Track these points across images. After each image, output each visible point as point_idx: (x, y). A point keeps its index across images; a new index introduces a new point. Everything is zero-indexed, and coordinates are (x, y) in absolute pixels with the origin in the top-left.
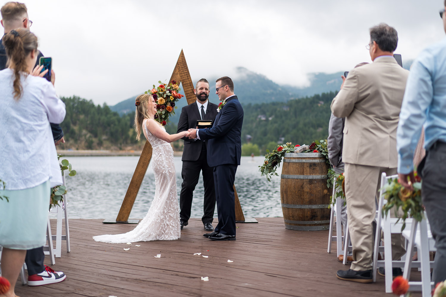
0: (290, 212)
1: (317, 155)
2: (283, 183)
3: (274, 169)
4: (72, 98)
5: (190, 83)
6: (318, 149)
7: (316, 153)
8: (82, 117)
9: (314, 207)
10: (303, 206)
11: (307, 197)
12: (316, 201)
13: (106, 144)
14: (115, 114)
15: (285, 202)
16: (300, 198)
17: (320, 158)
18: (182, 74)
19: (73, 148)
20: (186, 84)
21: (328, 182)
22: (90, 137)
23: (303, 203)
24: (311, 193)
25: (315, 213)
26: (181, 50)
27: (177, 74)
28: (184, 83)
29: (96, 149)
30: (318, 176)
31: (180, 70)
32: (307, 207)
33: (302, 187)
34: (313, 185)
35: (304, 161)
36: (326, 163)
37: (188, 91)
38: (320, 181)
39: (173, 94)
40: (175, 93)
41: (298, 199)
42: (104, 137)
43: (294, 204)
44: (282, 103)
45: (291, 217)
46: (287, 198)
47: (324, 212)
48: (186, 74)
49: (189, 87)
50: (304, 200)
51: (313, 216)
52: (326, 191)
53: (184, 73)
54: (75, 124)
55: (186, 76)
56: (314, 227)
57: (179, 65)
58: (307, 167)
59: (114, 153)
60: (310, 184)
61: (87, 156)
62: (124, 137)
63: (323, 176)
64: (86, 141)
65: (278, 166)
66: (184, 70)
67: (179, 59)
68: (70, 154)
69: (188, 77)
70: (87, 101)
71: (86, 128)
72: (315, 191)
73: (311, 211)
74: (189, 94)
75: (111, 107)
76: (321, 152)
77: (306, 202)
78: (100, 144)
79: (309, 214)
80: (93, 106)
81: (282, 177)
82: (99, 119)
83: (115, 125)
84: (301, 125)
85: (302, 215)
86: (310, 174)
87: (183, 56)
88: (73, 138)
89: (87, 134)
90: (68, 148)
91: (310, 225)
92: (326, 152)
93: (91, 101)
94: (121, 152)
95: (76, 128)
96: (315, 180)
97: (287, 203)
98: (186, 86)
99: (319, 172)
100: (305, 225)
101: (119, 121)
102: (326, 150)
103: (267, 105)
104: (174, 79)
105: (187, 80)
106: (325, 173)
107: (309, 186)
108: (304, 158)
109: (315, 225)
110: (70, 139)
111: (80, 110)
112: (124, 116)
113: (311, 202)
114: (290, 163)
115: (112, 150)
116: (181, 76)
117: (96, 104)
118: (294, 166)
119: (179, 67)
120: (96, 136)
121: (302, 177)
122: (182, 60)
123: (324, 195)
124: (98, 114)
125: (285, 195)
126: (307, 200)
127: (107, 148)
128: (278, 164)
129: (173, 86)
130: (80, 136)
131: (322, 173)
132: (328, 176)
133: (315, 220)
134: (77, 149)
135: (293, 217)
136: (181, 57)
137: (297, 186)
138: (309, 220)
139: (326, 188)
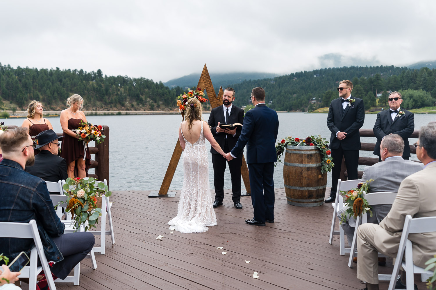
0: (292, 192)
1: (313, 148)
2: (285, 169)
3: (278, 157)
4: (140, 78)
5: (212, 90)
6: (314, 143)
7: (312, 146)
8: (147, 90)
9: (311, 189)
10: (302, 188)
11: (305, 181)
12: (312, 184)
13: (162, 106)
14: (167, 88)
15: (287, 184)
16: (300, 182)
17: (315, 150)
18: (206, 83)
19: (142, 110)
20: (209, 90)
21: (322, 169)
22: (152, 102)
23: (302, 186)
24: (308, 178)
25: (312, 193)
26: (205, 64)
27: (202, 83)
28: (208, 90)
29: (156, 110)
30: (314, 165)
31: (204, 80)
32: (305, 189)
33: (301, 173)
34: (310, 172)
35: (303, 152)
36: (320, 154)
37: (210, 96)
38: (315, 168)
39: (200, 99)
40: (200, 98)
41: (298, 183)
42: (161, 103)
43: (294, 186)
44: (270, 79)
45: (292, 195)
46: (289, 181)
47: (318, 192)
48: (209, 83)
49: (211, 93)
50: (303, 184)
51: (310, 195)
52: (320, 176)
53: (208, 82)
54: (142, 95)
55: (209, 84)
56: (311, 204)
57: (203, 76)
58: (305, 157)
59: (167, 112)
60: (308, 171)
61: (151, 114)
62: (173, 102)
63: (318, 164)
64: (150, 105)
65: (281, 155)
66: (208, 80)
67: (203, 71)
68: (140, 113)
69: (210, 85)
70: (149, 80)
71: (150, 97)
72: (311, 176)
73: (309, 192)
74: (211, 98)
75: (164, 83)
76: (316, 145)
77: (304, 185)
78: (159, 107)
79: (307, 194)
80: (153, 83)
81: (285, 164)
82: (157, 91)
83: (167, 95)
84: (283, 93)
85: (301, 195)
86: (308, 163)
87: (206, 69)
88: (141, 103)
89: (150, 101)
90: (139, 110)
91: (307, 203)
92: (320, 145)
93: (152, 80)
94: (171, 112)
95: (143, 97)
96: (312, 168)
97: (289, 185)
98: (209, 92)
99: (315, 161)
100: (303, 202)
101: (169, 92)
102: (320, 144)
103: (261, 80)
104: (200, 87)
105: (210, 87)
106: (319, 162)
107: (306, 172)
108: (303, 150)
109: (312, 202)
110: (140, 104)
111: (145, 86)
112: (172, 89)
113: (308, 185)
114: (291, 154)
115: (166, 111)
116: (205, 84)
117: (155, 82)
118: (295, 156)
119: (203, 77)
120: (156, 102)
121: (301, 165)
122: (206, 72)
123: (319, 179)
124: (157, 88)
125: (287, 178)
126: (306, 183)
127: (163, 109)
128: (281, 153)
129: (199, 93)
130: (146, 102)
131: (317, 162)
132: (322, 164)
133: (311, 198)
134: (145, 110)
135: (294, 196)
136: (205, 70)
137: (297, 172)
138: (306, 199)
139: (321, 173)
